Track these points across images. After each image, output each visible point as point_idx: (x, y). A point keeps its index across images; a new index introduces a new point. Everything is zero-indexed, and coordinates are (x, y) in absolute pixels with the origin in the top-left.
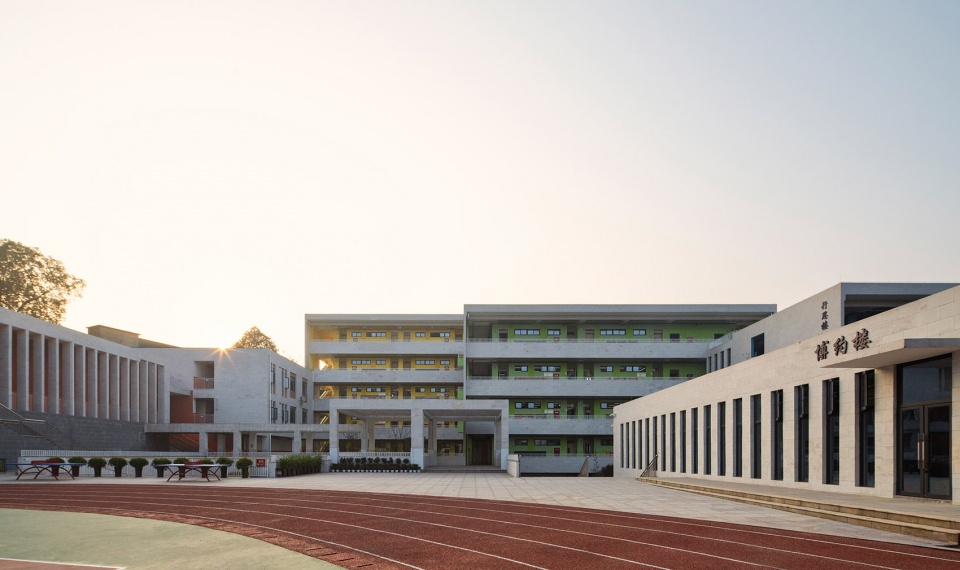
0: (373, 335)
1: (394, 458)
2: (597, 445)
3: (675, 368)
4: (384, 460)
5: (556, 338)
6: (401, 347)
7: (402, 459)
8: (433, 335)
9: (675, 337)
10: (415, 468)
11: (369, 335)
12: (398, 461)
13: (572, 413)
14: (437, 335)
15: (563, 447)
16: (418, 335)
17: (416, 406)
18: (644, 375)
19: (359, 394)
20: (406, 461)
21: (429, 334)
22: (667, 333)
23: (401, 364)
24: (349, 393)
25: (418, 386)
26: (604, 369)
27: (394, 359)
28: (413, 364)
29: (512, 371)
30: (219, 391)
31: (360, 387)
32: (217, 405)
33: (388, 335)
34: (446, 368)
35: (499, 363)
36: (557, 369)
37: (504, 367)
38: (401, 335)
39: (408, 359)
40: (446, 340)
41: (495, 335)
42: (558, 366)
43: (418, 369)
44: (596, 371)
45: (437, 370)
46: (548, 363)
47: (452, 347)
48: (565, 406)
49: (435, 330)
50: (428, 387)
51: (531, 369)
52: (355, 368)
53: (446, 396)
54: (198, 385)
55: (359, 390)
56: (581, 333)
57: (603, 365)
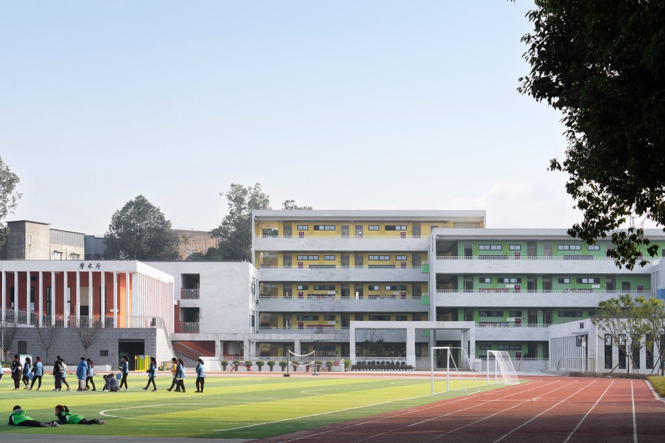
0: (321, 228)
1: (395, 362)
3: (626, 280)
4: (388, 363)
5: (517, 256)
6: (353, 243)
7: (400, 362)
8: (388, 228)
10: (410, 368)
11: (316, 228)
12: (398, 363)
14: (393, 228)
16: (371, 228)
17: (411, 326)
18: (598, 286)
19: (306, 293)
20: (403, 363)
21: (383, 227)
23: (352, 260)
24: (295, 293)
25: (371, 285)
26: (562, 281)
27: (344, 256)
28: (365, 259)
29: (476, 284)
30: (204, 301)
31: (305, 285)
32: (203, 314)
33: (339, 227)
34: (403, 265)
35: (466, 276)
36: (519, 281)
37: (469, 281)
38: (352, 228)
39: (360, 256)
40: (403, 235)
41: (461, 250)
42: (519, 277)
43: (371, 266)
44: (555, 283)
45: (393, 266)
46: (510, 276)
47: (411, 243)
48: (525, 315)
49: (389, 224)
50: (382, 284)
51: (495, 281)
52: (301, 265)
53: (403, 296)
54: (185, 296)
55: (305, 288)
56: (540, 249)
57: (561, 278)
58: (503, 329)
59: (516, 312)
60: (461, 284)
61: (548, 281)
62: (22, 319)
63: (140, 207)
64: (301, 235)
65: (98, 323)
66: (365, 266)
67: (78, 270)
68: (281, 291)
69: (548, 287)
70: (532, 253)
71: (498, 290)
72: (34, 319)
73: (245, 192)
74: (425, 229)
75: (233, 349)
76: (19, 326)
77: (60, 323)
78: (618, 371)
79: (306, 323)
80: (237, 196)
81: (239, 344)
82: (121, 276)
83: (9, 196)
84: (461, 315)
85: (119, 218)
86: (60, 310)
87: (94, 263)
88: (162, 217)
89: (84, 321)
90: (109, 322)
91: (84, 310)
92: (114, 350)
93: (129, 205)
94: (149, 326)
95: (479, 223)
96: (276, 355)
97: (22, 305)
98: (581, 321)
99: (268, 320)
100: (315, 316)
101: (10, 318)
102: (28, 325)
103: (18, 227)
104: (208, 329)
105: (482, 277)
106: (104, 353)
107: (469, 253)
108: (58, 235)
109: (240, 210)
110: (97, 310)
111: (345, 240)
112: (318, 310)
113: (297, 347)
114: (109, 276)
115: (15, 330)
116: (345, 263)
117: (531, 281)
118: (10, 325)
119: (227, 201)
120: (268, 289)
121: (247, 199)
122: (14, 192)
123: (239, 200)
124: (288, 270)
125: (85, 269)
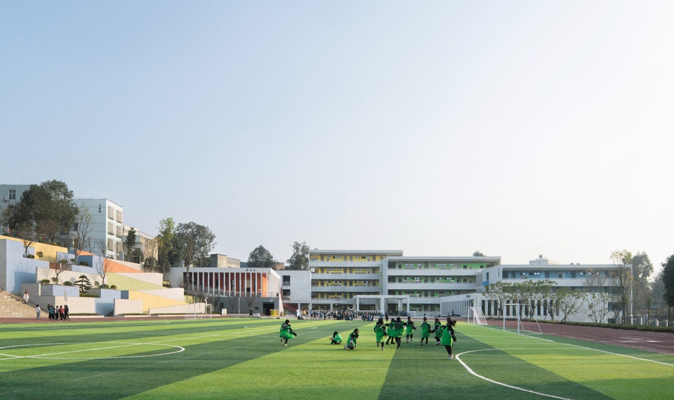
0: (336, 257)
2: (436, 308)
3: (465, 278)
5: (420, 268)
6: (349, 264)
8: (363, 258)
9: (465, 267)
11: (334, 258)
13: (426, 295)
14: (365, 258)
15: (423, 308)
16: (356, 257)
17: (382, 297)
18: (453, 281)
19: (330, 284)
21: (361, 257)
22: (462, 266)
23: (348, 271)
24: (325, 284)
25: (356, 281)
26: (438, 279)
27: (345, 269)
28: (354, 270)
29: (403, 280)
30: (292, 287)
31: (330, 281)
32: (291, 292)
33: (343, 257)
34: (369, 273)
35: (399, 276)
36: (421, 279)
37: (401, 279)
38: (348, 258)
39: (351, 269)
40: (369, 260)
41: (397, 266)
42: (421, 277)
43: (356, 273)
44: (436, 279)
45: (365, 273)
46: (417, 276)
47: (372, 264)
48: (423, 293)
49: (363, 256)
50: (360, 280)
51: (411, 279)
52: (328, 273)
53: (369, 285)
54: (284, 285)
55: (330, 282)
56: (429, 265)
57: (438, 277)
58: (414, 298)
59: (419, 292)
60: (397, 280)
61: (433, 279)
62: (222, 293)
63: (261, 250)
64: (328, 260)
65: (254, 295)
66: (354, 273)
67: (246, 272)
68: (319, 284)
69: (433, 281)
70: (427, 267)
71: (412, 283)
72: (227, 294)
73: (300, 245)
74: (378, 258)
75: (304, 306)
76: (221, 296)
77: (238, 295)
78: (494, 316)
79: (330, 296)
80: (296, 247)
81: (307, 304)
82: (264, 275)
83: (211, 244)
84: (397, 293)
85: (252, 254)
86: (238, 290)
87: (253, 269)
88: (269, 254)
89: (248, 294)
90: (259, 294)
91: (248, 290)
92: (261, 307)
93: (256, 249)
94: (275, 296)
95: (400, 254)
96: (318, 309)
97: (222, 287)
98: (468, 295)
99: (314, 295)
100: (333, 293)
101: (216, 293)
102: (224, 296)
103: (215, 256)
104: (293, 299)
105: (406, 277)
106: (257, 308)
107: (400, 267)
108: (230, 261)
109: (298, 252)
110: (254, 290)
111: (345, 262)
112: (335, 291)
113: (332, 306)
114: (259, 274)
115: (219, 298)
116: (345, 272)
117: (426, 279)
118: (217, 295)
119: (293, 248)
120: (314, 282)
121: (301, 248)
122: (213, 242)
123: (297, 249)
124: (322, 274)
125: (249, 272)
